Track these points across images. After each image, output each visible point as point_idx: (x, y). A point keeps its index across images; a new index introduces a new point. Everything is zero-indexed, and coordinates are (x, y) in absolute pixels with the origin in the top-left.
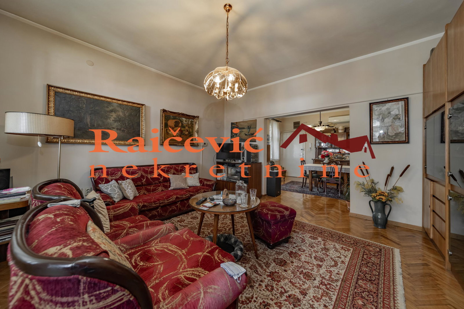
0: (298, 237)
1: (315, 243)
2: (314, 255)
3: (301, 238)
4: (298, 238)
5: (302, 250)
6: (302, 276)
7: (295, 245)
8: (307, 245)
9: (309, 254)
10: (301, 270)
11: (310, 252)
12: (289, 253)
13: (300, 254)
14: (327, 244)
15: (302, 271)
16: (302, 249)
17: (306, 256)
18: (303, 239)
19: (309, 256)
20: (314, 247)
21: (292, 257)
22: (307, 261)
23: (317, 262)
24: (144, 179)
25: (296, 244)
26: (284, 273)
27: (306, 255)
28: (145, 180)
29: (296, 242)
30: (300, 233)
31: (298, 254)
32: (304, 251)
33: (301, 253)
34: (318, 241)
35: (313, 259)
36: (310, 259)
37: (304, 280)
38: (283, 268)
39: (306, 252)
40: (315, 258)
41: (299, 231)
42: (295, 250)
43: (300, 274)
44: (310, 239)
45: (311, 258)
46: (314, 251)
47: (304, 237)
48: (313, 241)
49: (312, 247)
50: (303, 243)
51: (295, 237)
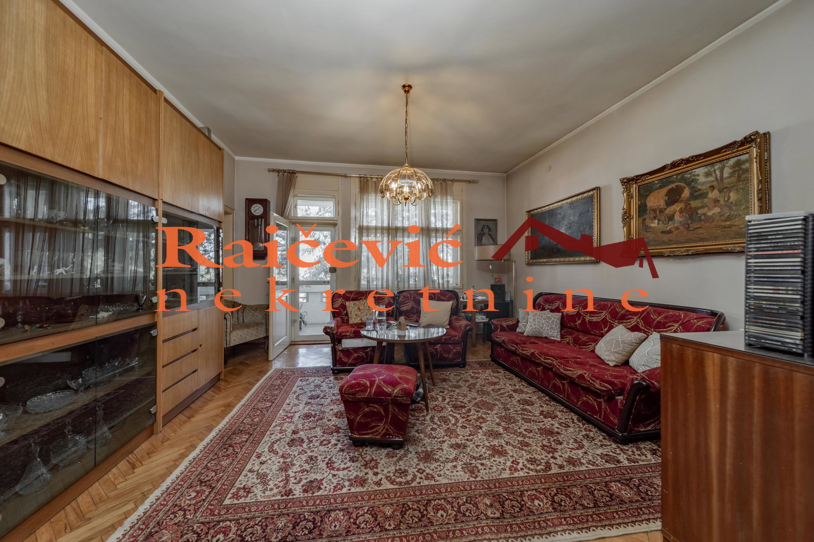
0: (344, 469)
1: (308, 472)
2: (305, 445)
3: (338, 470)
4: (342, 466)
5: (325, 442)
6: (313, 413)
7: (339, 446)
8: (319, 458)
9: (312, 441)
10: (316, 418)
11: (312, 447)
12: (340, 429)
13: (325, 435)
14: (281, 484)
15: (314, 417)
16: (325, 445)
17: (316, 437)
18: (333, 469)
19: (311, 439)
20: (306, 461)
21: (333, 425)
22: (312, 431)
23: (299, 436)
24: (579, 319)
25: (338, 449)
26: (332, 407)
27: (315, 439)
28: (579, 322)
29: (341, 453)
30: (347, 483)
31: (328, 434)
32: (321, 444)
33: (324, 438)
34: (302, 483)
35: (305, 438)
36: (309, 436)
37: (310, 412)
38: (336, 411)
39: (317, 444)
40: (302, 440)
41: (353, 490)
42: (334, 438)
43: (315, 414)
44: (319, 477)
45: (308, 438)
46: (306, 453)
47: (334, 475)
48: (312, 475)
49: (311, 458)
50: (329, 457)
51: (349, 464)
